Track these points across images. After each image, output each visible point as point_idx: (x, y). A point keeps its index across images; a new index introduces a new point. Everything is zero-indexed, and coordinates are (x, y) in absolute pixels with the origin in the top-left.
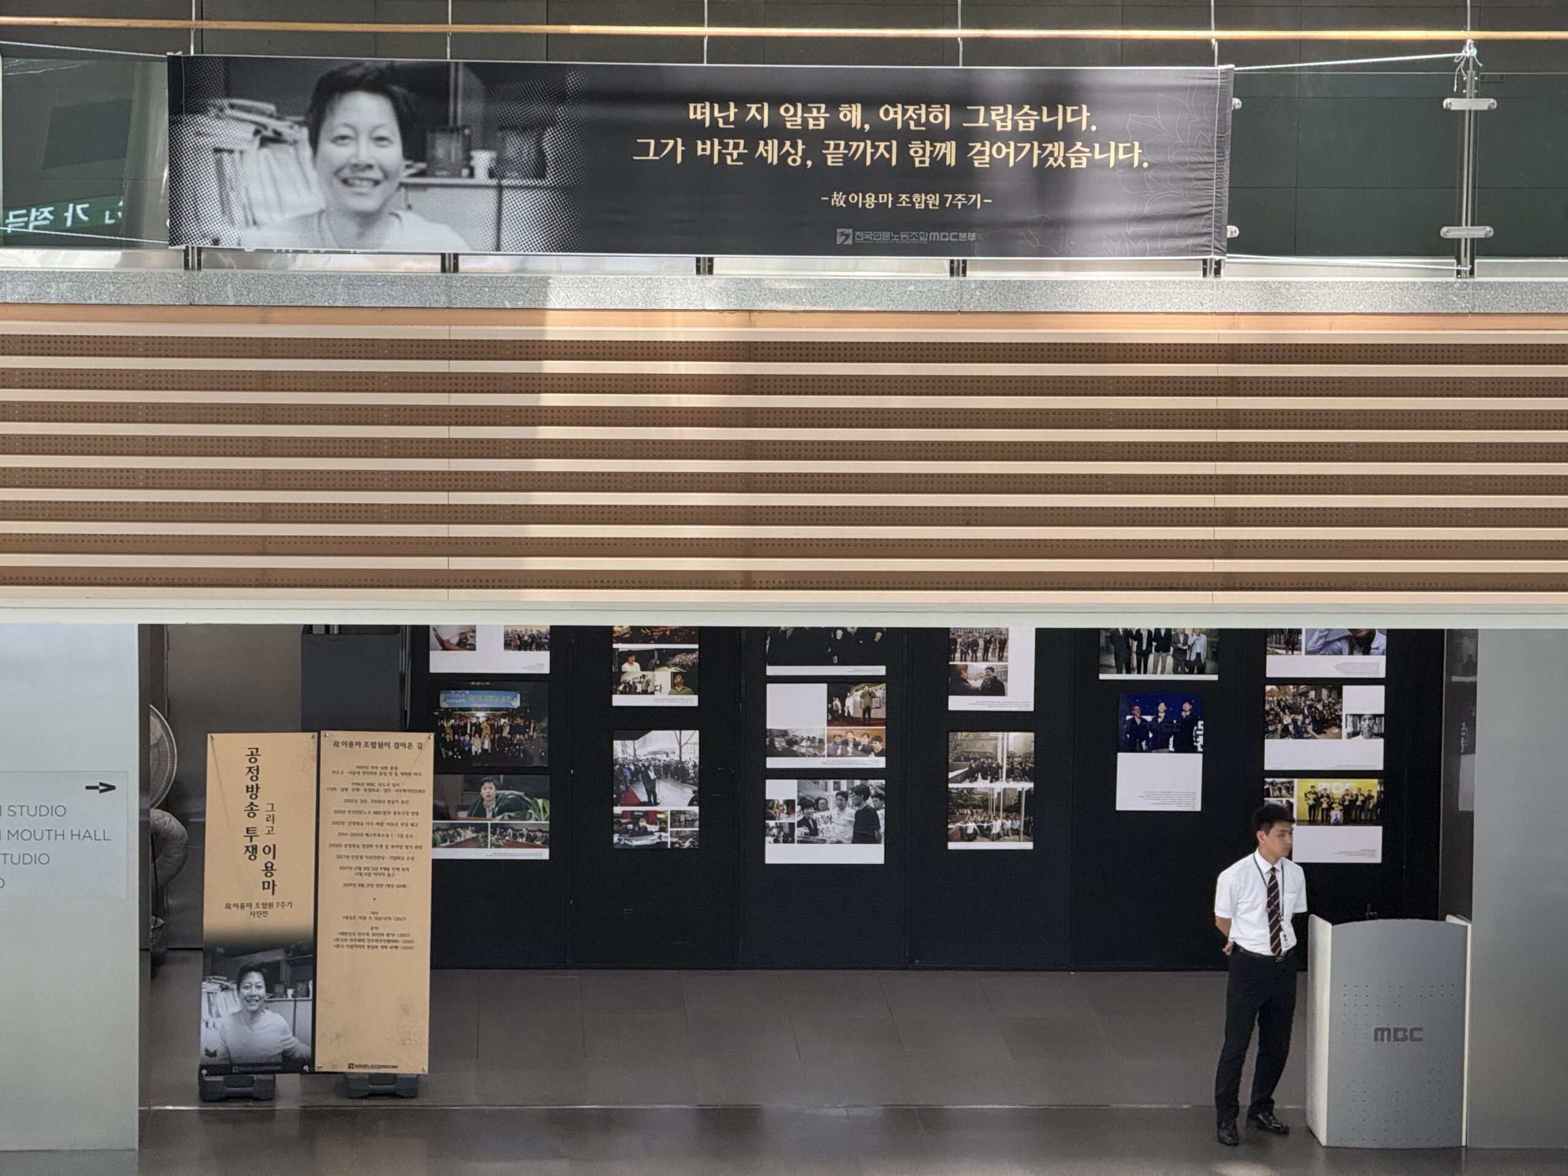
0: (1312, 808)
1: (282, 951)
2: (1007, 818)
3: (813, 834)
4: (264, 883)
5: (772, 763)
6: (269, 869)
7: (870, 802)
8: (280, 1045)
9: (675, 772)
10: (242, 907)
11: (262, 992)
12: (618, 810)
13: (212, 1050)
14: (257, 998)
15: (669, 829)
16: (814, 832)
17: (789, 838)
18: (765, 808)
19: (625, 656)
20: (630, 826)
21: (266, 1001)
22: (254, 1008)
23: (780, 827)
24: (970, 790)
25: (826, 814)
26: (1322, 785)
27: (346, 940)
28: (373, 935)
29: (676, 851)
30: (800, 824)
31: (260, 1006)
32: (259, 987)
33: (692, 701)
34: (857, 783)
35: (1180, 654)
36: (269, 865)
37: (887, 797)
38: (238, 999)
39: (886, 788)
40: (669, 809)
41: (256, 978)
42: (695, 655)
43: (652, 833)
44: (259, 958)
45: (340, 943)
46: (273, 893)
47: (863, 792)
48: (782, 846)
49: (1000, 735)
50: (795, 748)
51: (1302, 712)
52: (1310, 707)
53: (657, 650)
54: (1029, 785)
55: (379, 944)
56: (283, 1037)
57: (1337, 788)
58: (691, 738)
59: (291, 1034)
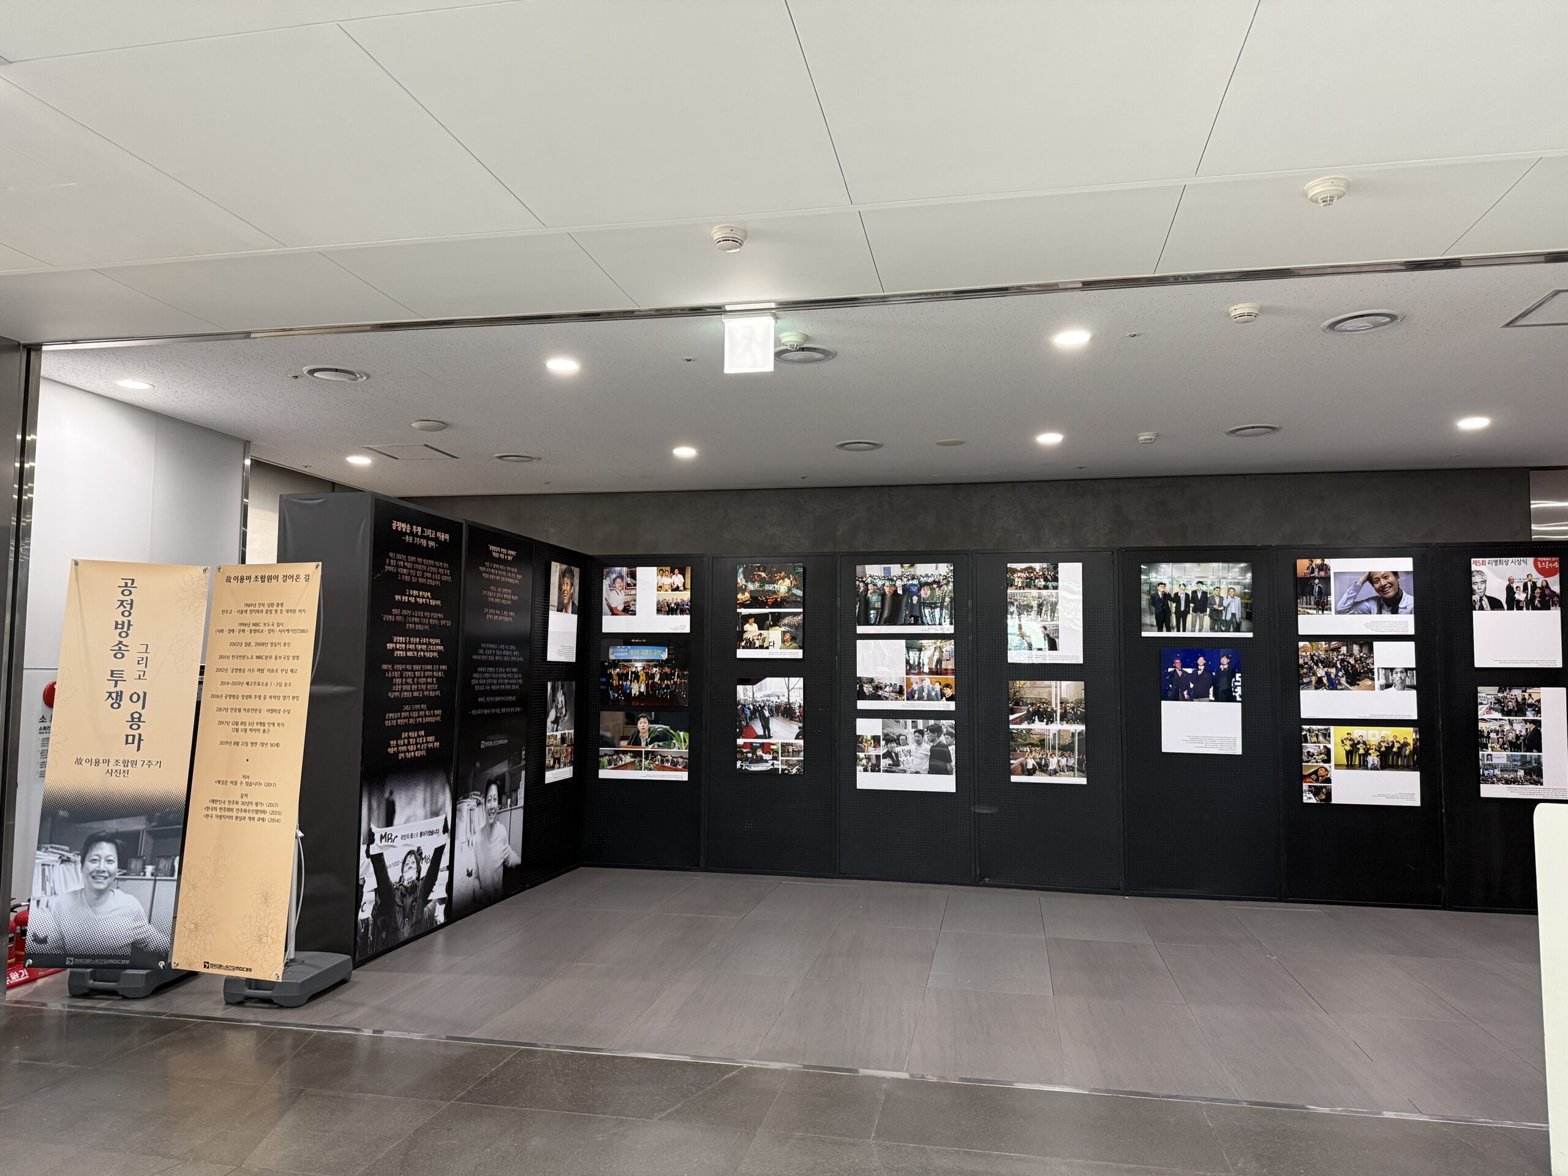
0: (1349, 754)
1: (143, 819)
2: (1062, 755)
3: (895, 766)
4: (127, 736)
5: (862, 705)
6: (136, 720)
7: (943, 739)
8: (131, 933)
9: (786, 712)
10: (97, 762)
11: (113, 867)
12: (740, 741)
13: (41, 935)
14: (106, 874)
15: (780, 758)
16: (896, 763)
17: (876, 768)
18: (856, 742)
19: (746, 619)
20: (750, 755)
21: (118, 879)
22: (102, 887)
23: (868, 758)
24: (1029, 731)
25: (906, 748)
26: (1357, 732)
27: (216, 809)
28: (243, 804)
29: (785, 775)
30: (885, 756)
31: (109, 885)
32: (109, 861)
33: (799, 654)
34: (932, 722)
35: (1216, 616)
36: (136, 716)
37: (958, 735)
38: (81, 875)
39: (956, 727)
40: (780, 741)
41: (106, 850)
42: (801, 617)
43: (766, 761)
44: (113, 826)
45: (210, 812)
46: (138, 750)
47: (936, 730)
48: (869, 774)
49: (1053, 683)
50: (880, 693)
51: (1335, 666)
52: (1342, 661)
53: (771, 613)
54: (1081, 728)
55: (247, 815)
56: (138, 924)
57: (1374, 736)
58: (797, 683)
59: (146, 920)
